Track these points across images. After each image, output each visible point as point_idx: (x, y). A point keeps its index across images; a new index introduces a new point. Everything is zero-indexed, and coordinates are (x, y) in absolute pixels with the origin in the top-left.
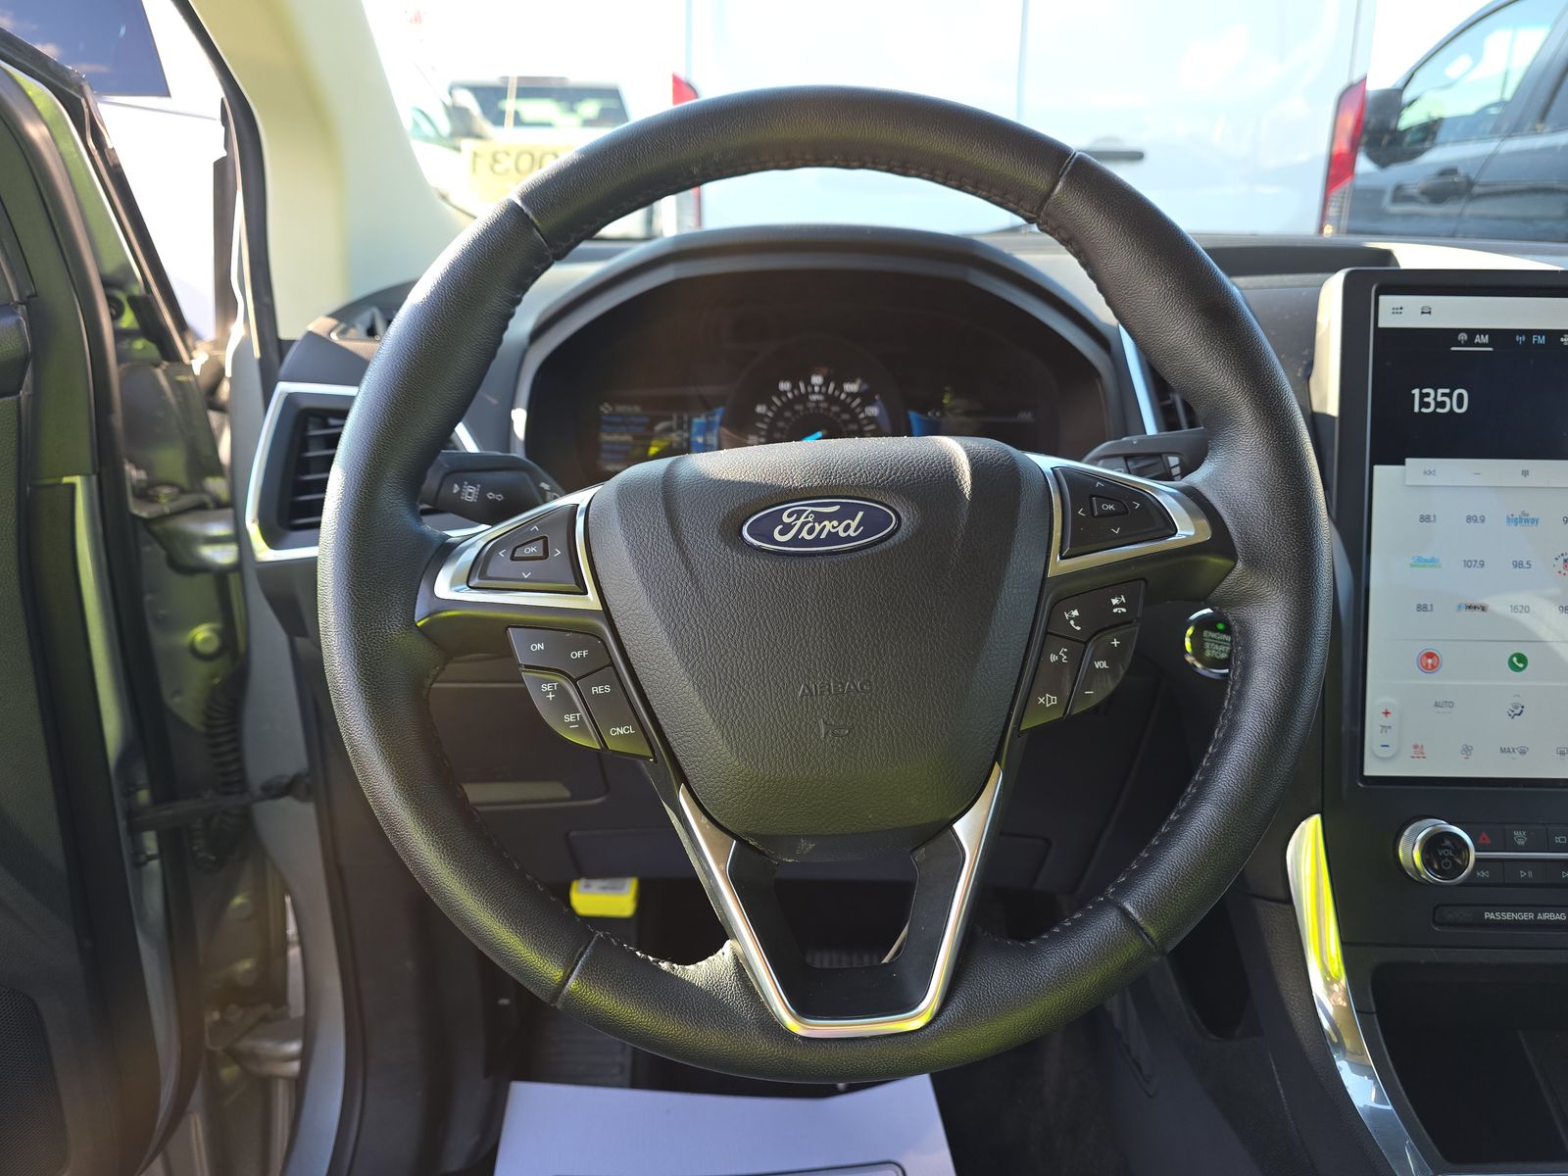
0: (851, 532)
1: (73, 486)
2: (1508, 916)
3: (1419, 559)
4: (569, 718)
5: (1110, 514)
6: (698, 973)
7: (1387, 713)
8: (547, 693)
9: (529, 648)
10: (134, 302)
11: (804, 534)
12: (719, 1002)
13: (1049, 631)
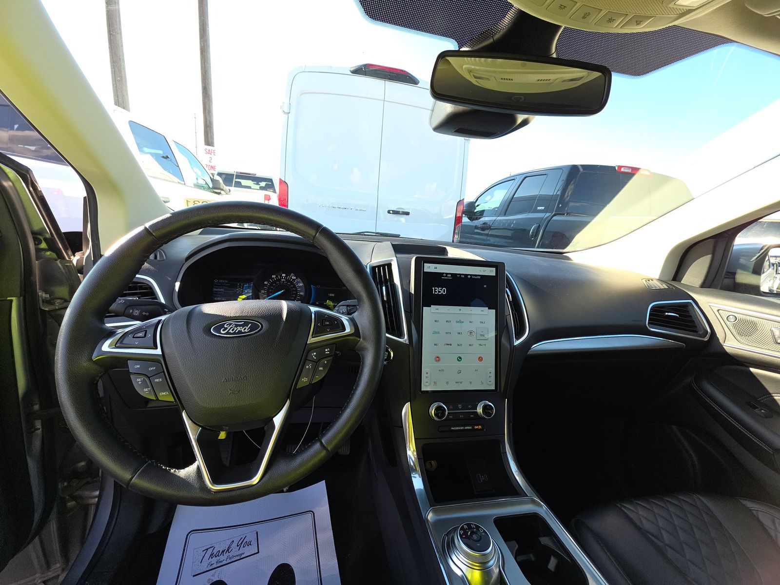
0: (246, 331)
1: (11, 301)
2: (457, 428)
3: (435, 332)
4: (146, 390)
5: (327, 325)
6: (183, 473)
7: (427, 373)
8: (139, 381)
9: (134, 367)
10: (46, 240)
11: (231, 331)
12: (188, 483)
13: (307, 359)
